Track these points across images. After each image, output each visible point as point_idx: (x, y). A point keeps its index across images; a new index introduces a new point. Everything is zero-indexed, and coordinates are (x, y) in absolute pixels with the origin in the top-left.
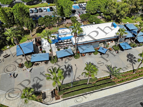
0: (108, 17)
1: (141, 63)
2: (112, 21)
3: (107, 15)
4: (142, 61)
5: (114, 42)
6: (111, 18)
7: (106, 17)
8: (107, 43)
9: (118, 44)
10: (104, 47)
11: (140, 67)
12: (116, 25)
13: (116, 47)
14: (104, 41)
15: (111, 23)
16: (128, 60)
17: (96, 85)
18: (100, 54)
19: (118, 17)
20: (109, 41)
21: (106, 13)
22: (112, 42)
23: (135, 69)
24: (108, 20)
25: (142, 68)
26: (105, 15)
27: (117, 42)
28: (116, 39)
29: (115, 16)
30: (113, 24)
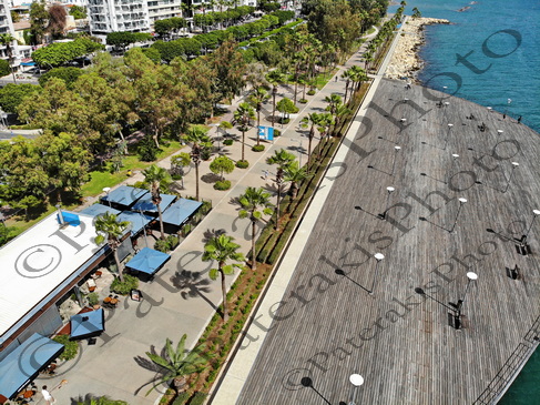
0: (27, 204)
1: (223, 279)
2: (50, 207)
3: (17, 197)
4: (220, 270)
5: (104, 271)
6: (39, 202)
7: (21, 204)
8: (84, 289)
9: (121, 270)
10: (85, 310)
11: (228, 290)
12: (72, 212)
13: (123, 281)
14: (70, 291)
15: (54, 216)
16: (183, 295)
18: (85, 342)
19: (65, 185)
20: (88, 277)
21: (10, 194)
22: (100, 274)
23: (218, 305)
24: (35, 213)
25: (232, 288)
26: (14, 203)
27: (114, 263)
28: (107, 259)
29: (51, 186)
30: (64, 218)
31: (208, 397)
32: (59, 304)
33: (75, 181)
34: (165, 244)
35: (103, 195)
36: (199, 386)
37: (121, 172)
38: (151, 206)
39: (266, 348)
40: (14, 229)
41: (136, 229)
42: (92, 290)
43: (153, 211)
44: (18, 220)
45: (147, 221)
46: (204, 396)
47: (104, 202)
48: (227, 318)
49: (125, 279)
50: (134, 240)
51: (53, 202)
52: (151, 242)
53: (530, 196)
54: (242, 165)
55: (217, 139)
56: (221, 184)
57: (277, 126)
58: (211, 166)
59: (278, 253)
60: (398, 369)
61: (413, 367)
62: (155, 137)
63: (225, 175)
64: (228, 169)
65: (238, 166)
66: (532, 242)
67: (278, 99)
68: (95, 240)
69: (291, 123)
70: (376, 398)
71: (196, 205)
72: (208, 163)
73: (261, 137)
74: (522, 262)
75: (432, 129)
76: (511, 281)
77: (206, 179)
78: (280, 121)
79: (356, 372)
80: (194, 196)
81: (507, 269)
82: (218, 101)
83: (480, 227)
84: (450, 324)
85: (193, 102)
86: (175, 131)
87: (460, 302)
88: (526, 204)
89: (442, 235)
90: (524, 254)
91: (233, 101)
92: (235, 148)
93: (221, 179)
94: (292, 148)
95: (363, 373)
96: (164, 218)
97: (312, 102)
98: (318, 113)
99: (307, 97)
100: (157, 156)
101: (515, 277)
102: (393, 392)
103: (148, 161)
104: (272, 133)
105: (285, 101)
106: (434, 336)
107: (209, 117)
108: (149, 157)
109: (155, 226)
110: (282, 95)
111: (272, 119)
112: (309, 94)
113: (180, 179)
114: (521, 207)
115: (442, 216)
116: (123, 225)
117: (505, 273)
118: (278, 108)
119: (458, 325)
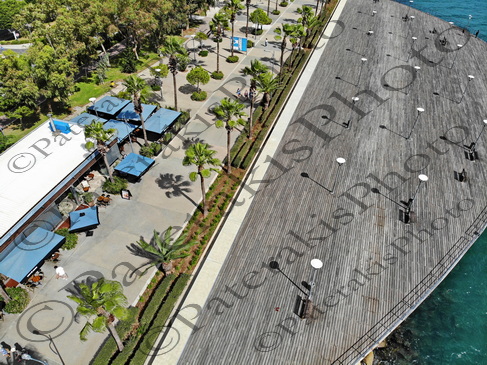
0: (21, 114)
1: (202, 181)
2: (42, 116)
3: (12, 108)
4: (199, 173)
5: (95, 173)
6: (32, 112)
7: (16, 114)
8: (79, 189)
9: (111, 173)
10: (82, 207)
11: (207, 191)
12: (63, 121)
13: (113, 182)
14: (67, 191)
15: (47, 124)
16: (168, 194)
17: (147, 327)
18: (84, 234)
19: (54, 96)
20: (82, 179)
21: (5, 105)
22: (92, 176)
23: (199, 202)
24: (29, 122)
25: (210, 189)
26: (9, 113)
27: (105, 166)
28: (97, 163)
29: (42, 97)
30: (56, 126)
31: (192, 278)
32: (58, 202)
33: (63, 91)
34: (148, 149)
35: (90, 105)
36: (183, 268)
37: (104, 83)
38: (133, 115)
39: (240, 238)
40: (11, 137)
41: (122, 136)
42: (86, 190)
43: (137, 120)
44: (14, 129)
45: (131, 130)
46: (188, 277)
47: (91, 111)
48: (206, 213)
49: (115, 180)
50: (121, 146)
51: (45, 111)
52: (136, 148)
53: (482, 108)
54: (217, 76)
55: (193, 50)
56: (198, 95)
57: (250, 37)
58: (188, 77)
59: (251, 159)
60: (352, 255)
61: (366, 255)
62: (134, 50)
63: (201, 86)
64: (204, 80)
65: (213, 77)
66: (480, 149)
67: (252, 10)
68: (86, 146)
69: (264, 34)
70: (333, 279)
71: (176, 115)
72: (185, 74)
73: (235, 48)
74: (469, 167)
75: (397, 42)
76: (458, 183)
77: (184, 90)
78: (254, 32)
79: (316, 257)
80: (173, 106)
81: (455, 173)
82: (193, 12)
83: (434, 134)
84: (401, 219)
85: (169, 14)
86: (153, 42)
87: (411, 200)
88: (477, 114)
89: (399, 142)
90: (472, 159)
91: (208, 12)
92: (210, 59)
93: (197, 90)
94: (265, 59)
95: (322, 259)
96: (147, 126)
97: (285, 13)
98: (290, 24)
99: (280, 8)
100: (138, 67)
101: (461, 179)
102: (348, 275)
103: (130, 72)
104: (246, 44)
105: (258, 12)
106: (386, 229)
107: (185, 28)
108: (130, 68)
109: (138, 134)
110: (255, 6)
111: (245, 30)
112: (281, 5)
113: (159, 89)
114: (473, 117)
115: (400, 125)
116: (110, 132)
117: (453, 176)
118: (251, 19)
119: (407, 220)
